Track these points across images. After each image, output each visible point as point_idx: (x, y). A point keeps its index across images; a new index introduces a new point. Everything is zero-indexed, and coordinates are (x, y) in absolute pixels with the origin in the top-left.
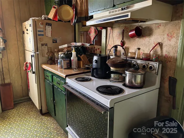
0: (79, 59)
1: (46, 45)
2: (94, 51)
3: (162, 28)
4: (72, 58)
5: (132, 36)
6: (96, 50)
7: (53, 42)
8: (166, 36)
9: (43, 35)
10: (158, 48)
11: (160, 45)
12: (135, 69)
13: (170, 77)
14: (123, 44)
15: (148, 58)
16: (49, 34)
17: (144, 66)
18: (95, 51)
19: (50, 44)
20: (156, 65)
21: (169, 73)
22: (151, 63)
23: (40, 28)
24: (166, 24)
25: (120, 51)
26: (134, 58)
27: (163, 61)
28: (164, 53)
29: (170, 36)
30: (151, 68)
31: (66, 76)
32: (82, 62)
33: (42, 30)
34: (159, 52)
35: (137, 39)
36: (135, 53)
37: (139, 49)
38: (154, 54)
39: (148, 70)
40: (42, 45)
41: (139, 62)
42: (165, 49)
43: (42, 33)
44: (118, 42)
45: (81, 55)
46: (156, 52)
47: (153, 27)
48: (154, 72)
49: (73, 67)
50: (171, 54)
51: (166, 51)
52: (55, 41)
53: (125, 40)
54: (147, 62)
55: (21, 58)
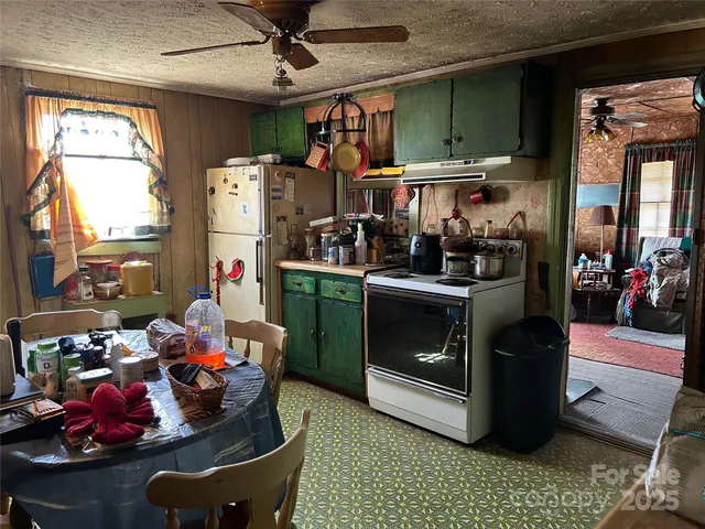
0: (370, 246)
1: (284, 218)
2: (391, 229)
3: (522, 189)
4: (357, 244)
5: (476, 202)
6: (396, 227)
7: (297, 213)
8: (529, 202)
9: (280, 198)
10: (519, 220)
11: (522, 214)
12: (489, 252)
13: (539, 263)
14: (457, 215)
15: (505, 236)
16: (289, 195)
17: (501, 249)
18: (395, 231)
19: (292, 218)
20: (518, 244)
21: (539, 258)
22: (511, 242)
23: (277, 183)
24: (529, 185)
25: (452, 229)
26: (482, 237)
27: (529, 238)
28: (529, 227)
29: (535, 203)
30: (511, 249)
31: (366, 273)
32: (374, 252)
33: (279, 187)
34: (521, 226)
35: (484, 206)
36: (482, 229)
37: (490, 222)
38: (513, 229)
39: (507, 253)
40: (279, 219)
41: (491, 242)
42: (528, 221)
43: (279, 194)
44: (448, 212)
45: (372, 237)
46: (515, 226)
47: (510, 187)
48: (517, 255)
49: (358, 260)
50: (539, 229)
51: (532, 224)
52: (299, 211)
53: (459, 207)
54: (504, 242)
55: (199, 253)
